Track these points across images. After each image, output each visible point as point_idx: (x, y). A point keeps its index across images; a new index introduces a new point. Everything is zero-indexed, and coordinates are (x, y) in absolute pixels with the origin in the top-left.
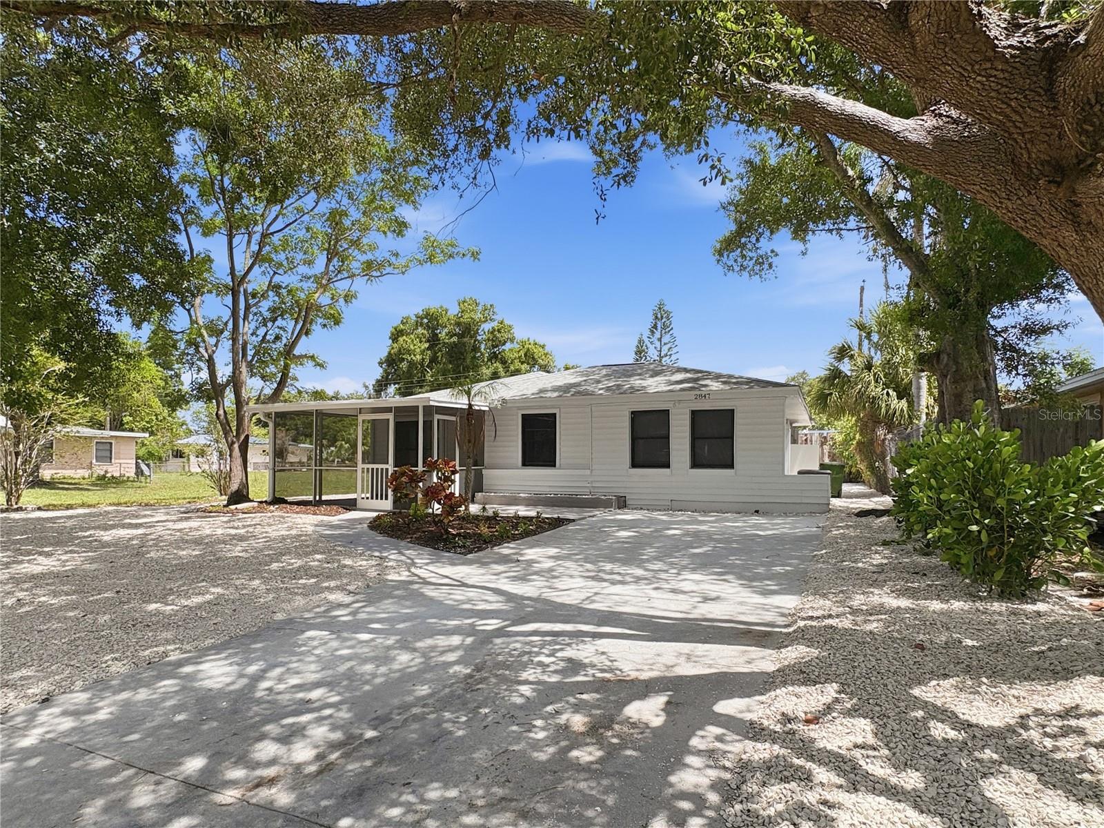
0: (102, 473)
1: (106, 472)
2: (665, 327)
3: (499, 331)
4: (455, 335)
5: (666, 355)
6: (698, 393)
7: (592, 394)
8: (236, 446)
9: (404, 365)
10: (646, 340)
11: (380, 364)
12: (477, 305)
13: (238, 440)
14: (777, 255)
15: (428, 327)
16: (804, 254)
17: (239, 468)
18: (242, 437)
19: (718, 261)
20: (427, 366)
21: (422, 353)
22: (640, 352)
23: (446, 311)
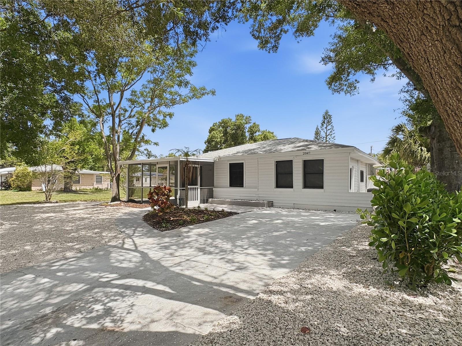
0: (97, 187)
1: (98, 187)
2: (328, 122)
3: (253, 127)
4: (234, 130)
5: (329, 135)
6: (305, 151)
7: (257, 153)
8: (115, 178)
9: (213, 143)
10: (320, 128)
11: (205, 143)
12: (243, 117)
13: (115, 176)
14: (358, 82)
15: (223, 127)
16: (373, 80)
17: (116, 187)
18: (117, 175)
19: (329, 88)
20: (223, 143)
21: (221, 138)
22: (317, 133)
23: (231, 120)
